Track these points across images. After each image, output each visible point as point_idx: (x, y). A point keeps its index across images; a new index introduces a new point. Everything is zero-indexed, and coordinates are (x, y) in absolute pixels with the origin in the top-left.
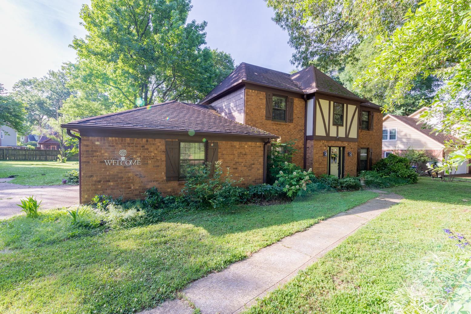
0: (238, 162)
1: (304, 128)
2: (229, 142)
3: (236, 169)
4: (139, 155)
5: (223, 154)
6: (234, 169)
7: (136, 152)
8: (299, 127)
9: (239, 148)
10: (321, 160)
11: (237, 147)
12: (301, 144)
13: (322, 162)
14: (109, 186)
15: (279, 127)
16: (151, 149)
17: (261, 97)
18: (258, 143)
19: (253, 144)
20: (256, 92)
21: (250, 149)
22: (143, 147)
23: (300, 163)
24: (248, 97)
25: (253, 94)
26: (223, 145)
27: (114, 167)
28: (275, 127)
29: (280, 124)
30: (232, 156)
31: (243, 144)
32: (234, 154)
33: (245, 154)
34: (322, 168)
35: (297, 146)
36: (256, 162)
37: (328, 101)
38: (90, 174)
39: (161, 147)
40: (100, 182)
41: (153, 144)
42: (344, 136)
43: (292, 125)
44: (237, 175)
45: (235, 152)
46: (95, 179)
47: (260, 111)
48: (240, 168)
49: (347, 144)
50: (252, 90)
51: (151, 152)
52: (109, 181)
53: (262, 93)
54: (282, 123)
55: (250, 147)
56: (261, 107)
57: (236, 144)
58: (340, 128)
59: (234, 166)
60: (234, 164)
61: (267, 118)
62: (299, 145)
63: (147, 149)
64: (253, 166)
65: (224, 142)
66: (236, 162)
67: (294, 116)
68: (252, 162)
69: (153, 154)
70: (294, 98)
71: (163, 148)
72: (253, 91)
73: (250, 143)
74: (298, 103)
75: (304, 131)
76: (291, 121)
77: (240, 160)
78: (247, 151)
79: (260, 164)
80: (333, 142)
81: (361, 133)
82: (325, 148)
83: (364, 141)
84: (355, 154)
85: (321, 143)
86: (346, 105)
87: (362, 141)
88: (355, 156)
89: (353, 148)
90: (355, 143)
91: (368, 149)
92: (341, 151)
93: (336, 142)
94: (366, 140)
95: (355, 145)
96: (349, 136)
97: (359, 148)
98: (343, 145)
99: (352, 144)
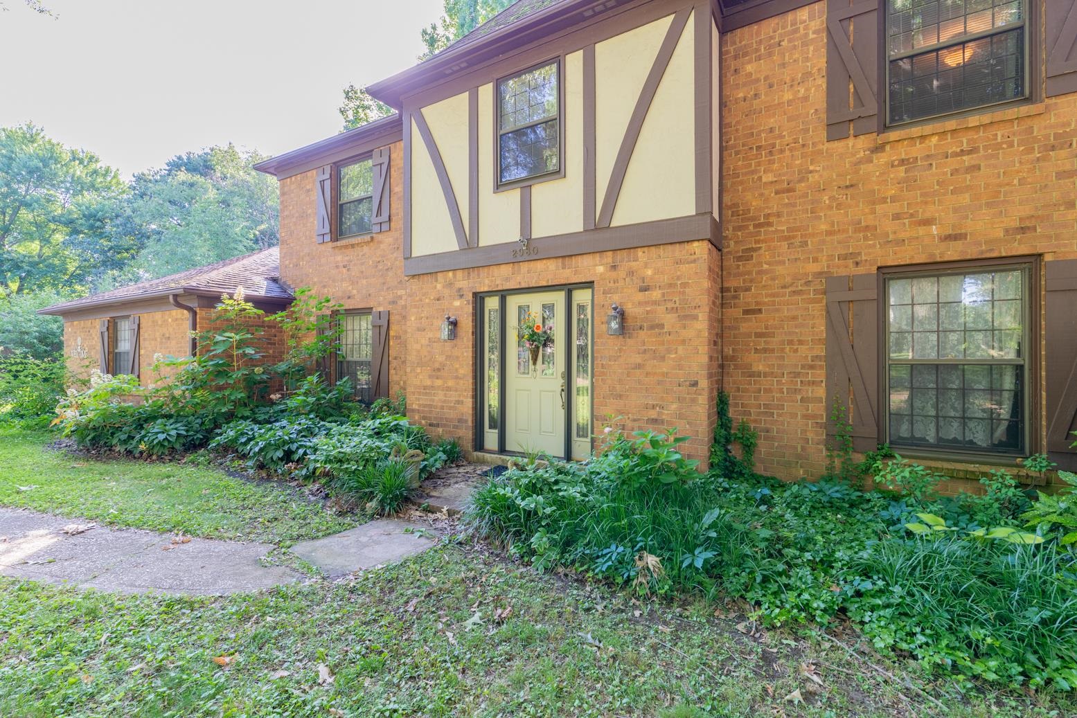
2: (151, 315)
5: (145, 340)
7: (86, 339)
10: (441, 358)
15: (350, 255)
16: (93, 335)
17: (308, 187)
20: (299, 178)
21: (175, 325)
22: (89, 331)
24: (284, 197)
25: (293, 187)
26: (144, 320)
29: (352, 246)
30: (154, 343)
31: (166, 315)
37: (467, 93)
39: (98, 331)
41: (95, 328)
47: (306, 225)
49: (600, 269)
50: (290, 178)
51: (93, 339)
53: (309, 174)
55: (175, 320)
56: (310, 211)
57: (159, 316)
61: (321, 238)
65: (145, 316)
69: (94, 343)
70: (392, 146)
72: (293, 179)
73: (174, 313)
76: (383, 225)
78: (171, 330)
81: (882, 159)
82: (457, 303)
83: (930, 211)
84: (687, 318)
85: (439, 286)
86: (579, 55)
87: (897, 217)
88: (689, 333)
89: (665, 279)
90: (678, 251)
91: (1030, 263)
92: (582, 308)
93: (524, 267)
94: (965, 199)
95: (679, 262)
96: (621, 218)
97: (861, 270)
98: (567, 275)
99: (649, 264)
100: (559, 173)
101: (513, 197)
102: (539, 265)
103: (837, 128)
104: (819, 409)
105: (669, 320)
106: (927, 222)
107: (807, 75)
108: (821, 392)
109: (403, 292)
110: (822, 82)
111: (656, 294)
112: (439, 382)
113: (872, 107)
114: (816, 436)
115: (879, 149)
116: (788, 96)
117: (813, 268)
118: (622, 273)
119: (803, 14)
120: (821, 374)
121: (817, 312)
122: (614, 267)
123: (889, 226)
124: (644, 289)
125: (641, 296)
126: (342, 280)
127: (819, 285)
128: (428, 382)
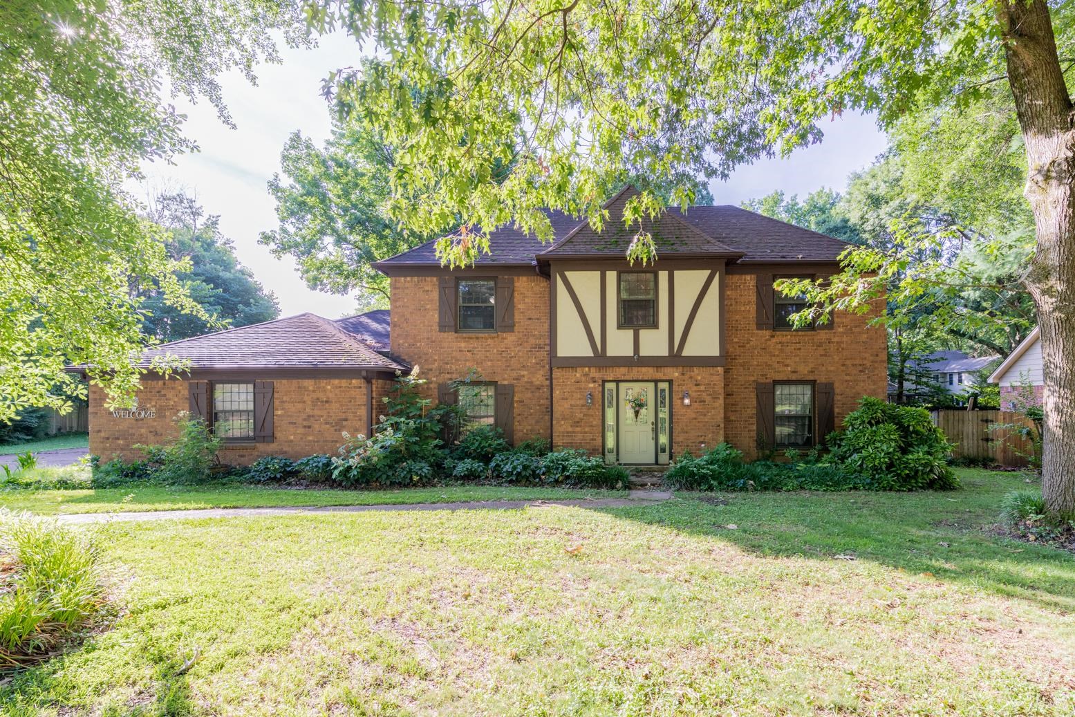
0: (313, 416)
1: (548, 341)
2: (295, 381)
3: (309, 427)
4: (153, 403)
5: (283, 402)
6: (305, 427)
7: (150, 399)
8: (532, 341)
9: (314, 391)
10: (579, 416)
11: (311, 388)
12: (539, 378)
13: (582, 420)
14: (119, 445)
15: (475, 344)
16: (170, 395)
17: (426, 288)
18: (354, 381)
19: (344, 382)
20: (415, 279)
21: (337, 391)
22: (159, 392)
23: (537, 422)
24: (397, 291)
25: (407, 285)
26: (281, 385)
27: (125, 419)
28: (463, 345)
29: (477, 338)
30: (300, 406)
31: (323, 383)
32: (304, 402)
33: (327, 402)
34: (586, 433)
35: (527, 382)
36: (350, 416)
37: (598, 273)
38: (97, 429)
39: (182, 392)
40: (108, 439)
41: (173, 388)
42: (666, 353)
43: (511, 338)
44: (310, 438)
45: (306, 398)
46: (103, 434)
47: (424, 316)
48: (316, 426)
49: (676, 374)
50: (405, 277)
51: (170, 399)
52: (118, 439)
53: (428, 279)
54: (481, 335)
55: (336, 387)
56: (428, 307)
57: (309, 384)
58: (644, 334)
59: (305, 423)
60: (305, 420)
61: (443, 327)
62: (534, 380)
63: (165, 395)
64: (345, 423)
65: (284, 381)
66: (309, 416)
67: (517, 317)
68: (344, 416)
69: (172, 403)
70: (516, 278)
71: (186, 393)
72: (408, 279)
73: (336, 382)
74: (525, 287)
75: (547, 348)
76: (510, 328)
77: (317, 412)
78: (330, 395)
79: (360, 420)
80: (623, 370)
81: (774, 340)
82: (591, 385)
83: (788, 362)
84: (716, 398)
85: (578, 375)
86: (666, 273)
87: (778, 362)
88: (716, 405)
89: (706, 382)
90: (712, 370)
91: (813, 383)
92: (663, 391)
93: (635, 369)
94: (797, 359)
95: (712, 374)
96: (686, 353)
97: (768, 381)
98: (659, 375)
99: (699, 374)
100: (655, 325)
101: (629, 334)
102: (644, 369)
103: (760, 326)
104: (754, 434)
105: (708, 399)
106: (787, 366)
107: (750, 302)
108: (755, 427)
109: (525, 373)
110: (755, 306)
111: (702, 388)
112: (578, 429)
113: (771, 321)
114: (753, 445)
115: (773, 336)
116: (743, 309)
117: (752, 379)
118: (686, 377)
119: (748, 277)
120: (754, 421)
121: (753, 395)
122: (683, 374)
123: (776, 365)
124: (696, 385)
125: (695, 388)
126: (466, 360)
127: (754, 385)
128: (570, 429)
